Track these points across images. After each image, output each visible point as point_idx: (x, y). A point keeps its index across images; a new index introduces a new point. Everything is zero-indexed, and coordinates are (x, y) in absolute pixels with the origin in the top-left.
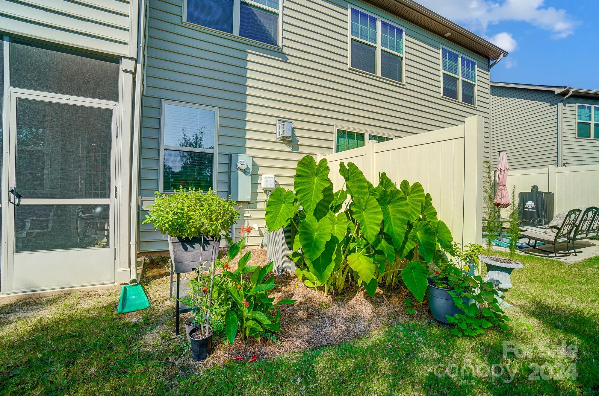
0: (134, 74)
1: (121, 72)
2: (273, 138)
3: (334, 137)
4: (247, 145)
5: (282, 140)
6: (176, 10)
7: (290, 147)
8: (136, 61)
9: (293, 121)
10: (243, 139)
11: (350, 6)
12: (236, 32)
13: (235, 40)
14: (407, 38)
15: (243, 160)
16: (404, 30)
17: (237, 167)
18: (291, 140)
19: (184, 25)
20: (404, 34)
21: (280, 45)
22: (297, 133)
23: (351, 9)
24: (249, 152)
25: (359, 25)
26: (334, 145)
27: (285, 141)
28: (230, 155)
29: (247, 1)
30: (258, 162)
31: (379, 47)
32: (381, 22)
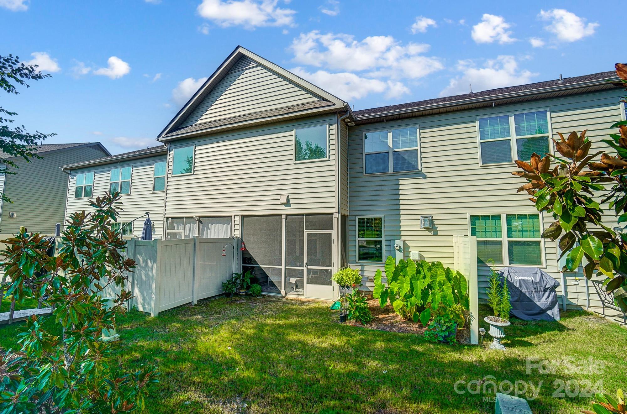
0: (338, 218)
1: (334, 218)
2: (418, 228)
3: (468, 221)
4: (402, 234)
5: (425, 228)
6: (360, 170)
7: (431, 232)
8: (338, 213)
9: (433, 215)
10: (399, 231)
11: (477, 118)
12: (391, 170)
13: (391, 175)
14: (553, 115)
15: (398, 244)
16: (548, 109)
17: (394, 247)
18: (431, 228)
19: (364, 176)
20: (548, 113)
21: (420, 169)
22: (436, 222)
23: (479, 120)
24: (403, 238)
25: (488, 129)
26: (469, 227)
27: (427, 229)
28: (391, 241)
29: (396, 150)
30: (409, 244)
31: (513, 138)
32: (515, 115)
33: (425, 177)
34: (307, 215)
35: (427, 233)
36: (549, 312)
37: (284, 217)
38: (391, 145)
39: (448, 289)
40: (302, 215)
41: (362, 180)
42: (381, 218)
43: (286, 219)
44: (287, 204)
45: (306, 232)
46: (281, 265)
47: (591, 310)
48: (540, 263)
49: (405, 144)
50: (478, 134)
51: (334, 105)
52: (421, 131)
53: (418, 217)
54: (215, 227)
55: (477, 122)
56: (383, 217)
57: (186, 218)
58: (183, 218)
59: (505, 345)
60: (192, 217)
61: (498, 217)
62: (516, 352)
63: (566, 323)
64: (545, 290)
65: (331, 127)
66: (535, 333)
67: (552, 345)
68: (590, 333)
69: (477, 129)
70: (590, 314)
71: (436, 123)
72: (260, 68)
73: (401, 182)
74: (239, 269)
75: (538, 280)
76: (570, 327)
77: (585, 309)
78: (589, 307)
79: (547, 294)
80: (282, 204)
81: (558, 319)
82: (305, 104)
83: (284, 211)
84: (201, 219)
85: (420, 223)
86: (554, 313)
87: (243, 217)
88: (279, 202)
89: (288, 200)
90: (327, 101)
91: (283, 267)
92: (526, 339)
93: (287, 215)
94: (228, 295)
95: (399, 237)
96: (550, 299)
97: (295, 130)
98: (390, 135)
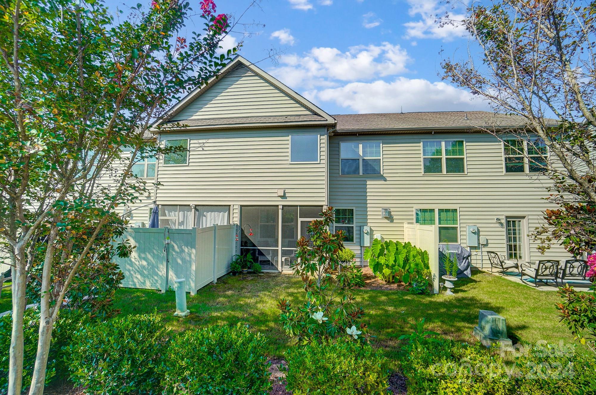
1: (323, 209)
2: (380, 217)
3: (414, 213)
4: (368, 222)
6: (337, 171)
7: (389, 220)
8: (326, 206)
9: (390, 208)
10: (366, 219)
11: (422, 140)
12: (361, 173)
13: (361, 177)
14: (468, 144)
15: (366, 229)
16: (464, 140)
17: (363, 231)
18: (390, 217)
19: (340, 177)
20: (464, 142)
21: (382, 173)
22: (392, 213)
23: (423, 142)
24: (369, 225)
25: (429, 149)
26: (414, 217)
27: (386, 218)
28: (360, 227)
29: (365, 158)
30: (373, 229)
31: (444, 157)
32: (445, 141)
33: (386, 180)
34: (300, 206)
35: (386, 221)
36: (465, 272)
37: (280, 207)
38: (361, 153)
39: (419, 260)
40: (297, 206)
41: (339, 179)
42: (353, 210)
43: (283, 209)
44: (284, 197)
45: (300, 220)
46: (278, 247)
47: (484, 270)
48: (457, 241)
49: (371, 154)
50: (422, 152)
51: (327, 120)
52: (384, 145)
53: (380, 209)
54: (211, 214)
55: (422, 143)
56: (354, 208)
57: (180, 205)
58: (177, 205)
59: (453, 292)
60: (189, 205)
61: (432, 211)
62: (460, 295)
63: (474, 278)
64: (463, 259)
65: (322, 137)
66: (464, 285)
67: (476, 290)
68: (489, 282)
69: (421, 148)
70: (484, 272)
71: (394, 141)
72: (257, 78)
73: (368, 183)
74: (238, 251)
75: (460, 252)
76: (478, 280)
77: (480, 269)
78: (482, 268)
79: (464, 260)
80: (279, 196)
81: (470, 276)
82: (300, 115)
83: (281, 203)
84: (196, 208)
85: (381, 213)
86: (468, 272)
87: (242, 206)
88: (276, 195)
89: (285, 193)
90: (320, 116)
91: (280, 248)
92: (460, 288)
93: (283, 206)
94: (234, 273)
95: (366, 224)
96: (466, 264)
97: (290, 136)
98: (361, 146)
